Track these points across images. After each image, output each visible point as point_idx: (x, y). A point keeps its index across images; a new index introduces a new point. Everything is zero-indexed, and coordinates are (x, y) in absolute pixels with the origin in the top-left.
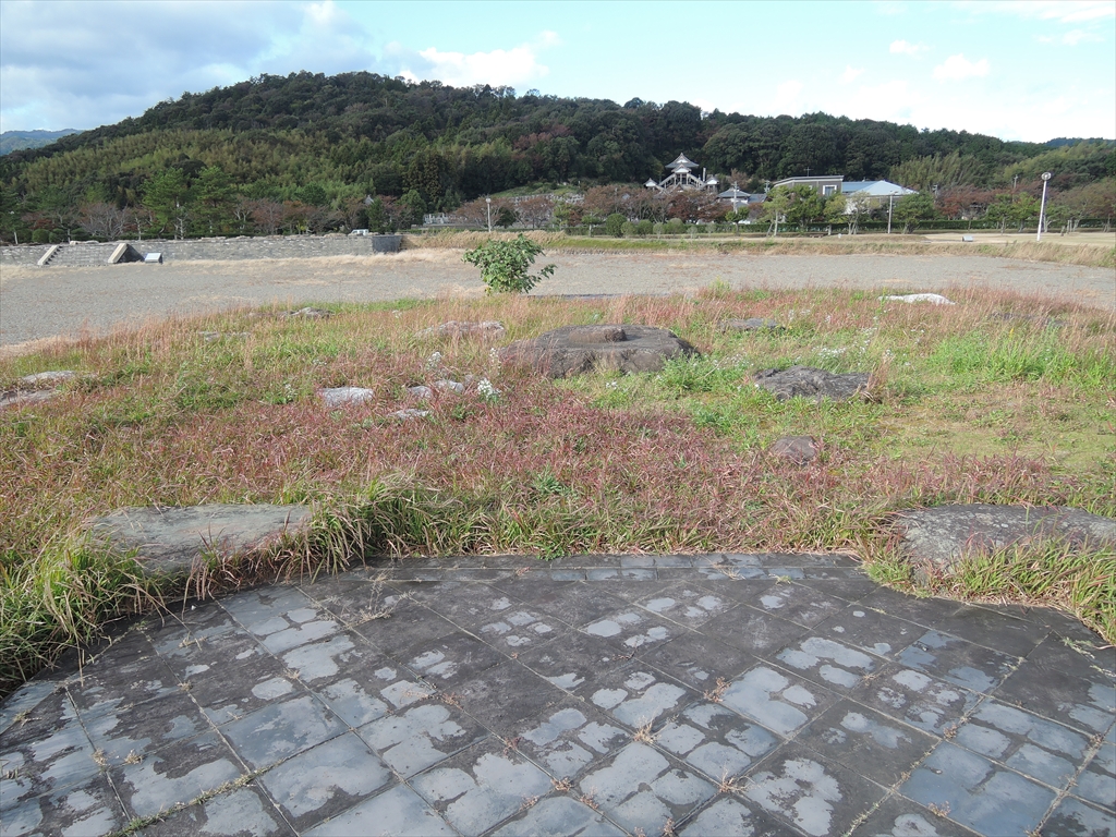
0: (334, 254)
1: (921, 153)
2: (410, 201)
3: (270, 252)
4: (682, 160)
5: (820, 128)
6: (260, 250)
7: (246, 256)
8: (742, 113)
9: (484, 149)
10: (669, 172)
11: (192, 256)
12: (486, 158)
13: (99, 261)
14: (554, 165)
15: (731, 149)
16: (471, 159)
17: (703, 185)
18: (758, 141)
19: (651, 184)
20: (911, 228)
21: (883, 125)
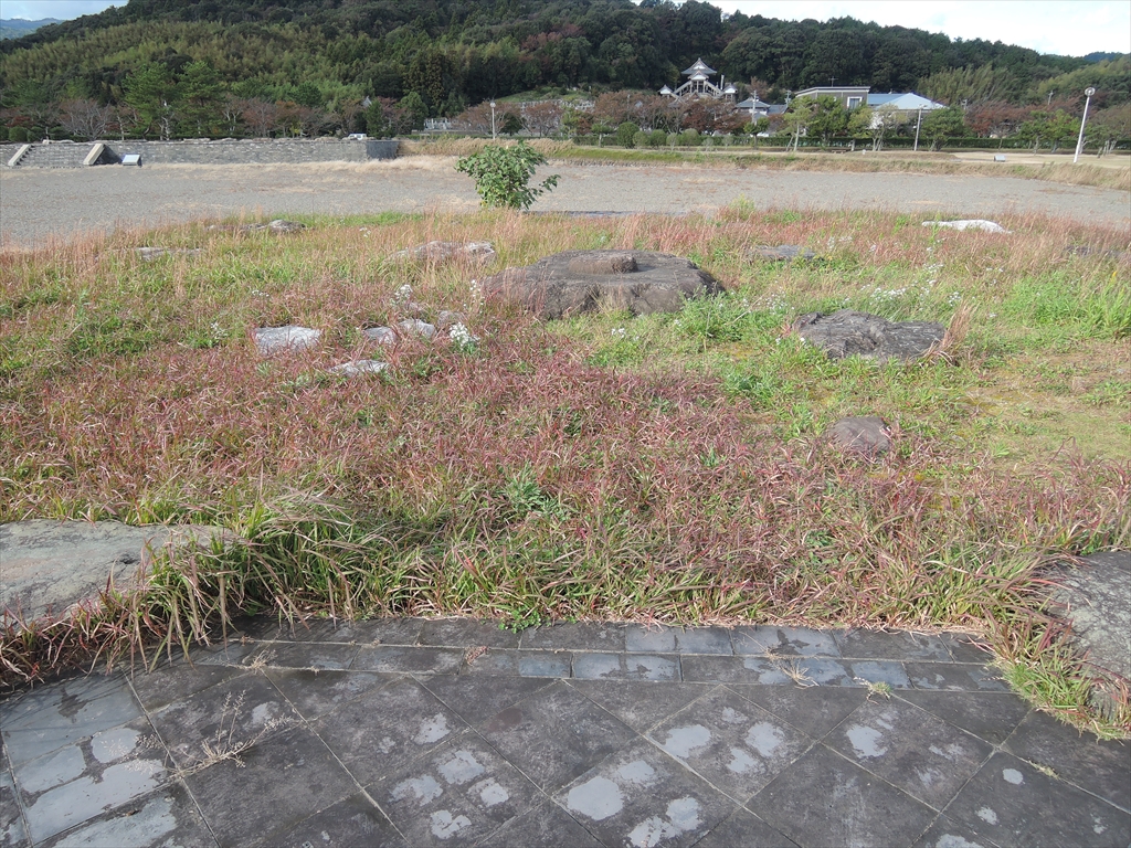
0: (326, 159)
1: (952, 64)
2: (410, 104)
3: (258, 156)
4: (699, 66)
5: (846, 34)
6: (246, 154)
7: (232, 160)
8: (765, 16)
9: (489, 49)
10: (685, 79)
11: (173, 159)
12: (492, 59)
13: (74, 163)
14: (564, 68)
15: (751, 55)
16: (476, 60)
17: (721, 94)
18: (781, 46)
19: (665, 91)
20: (939, 145)
21: (914, 32)
